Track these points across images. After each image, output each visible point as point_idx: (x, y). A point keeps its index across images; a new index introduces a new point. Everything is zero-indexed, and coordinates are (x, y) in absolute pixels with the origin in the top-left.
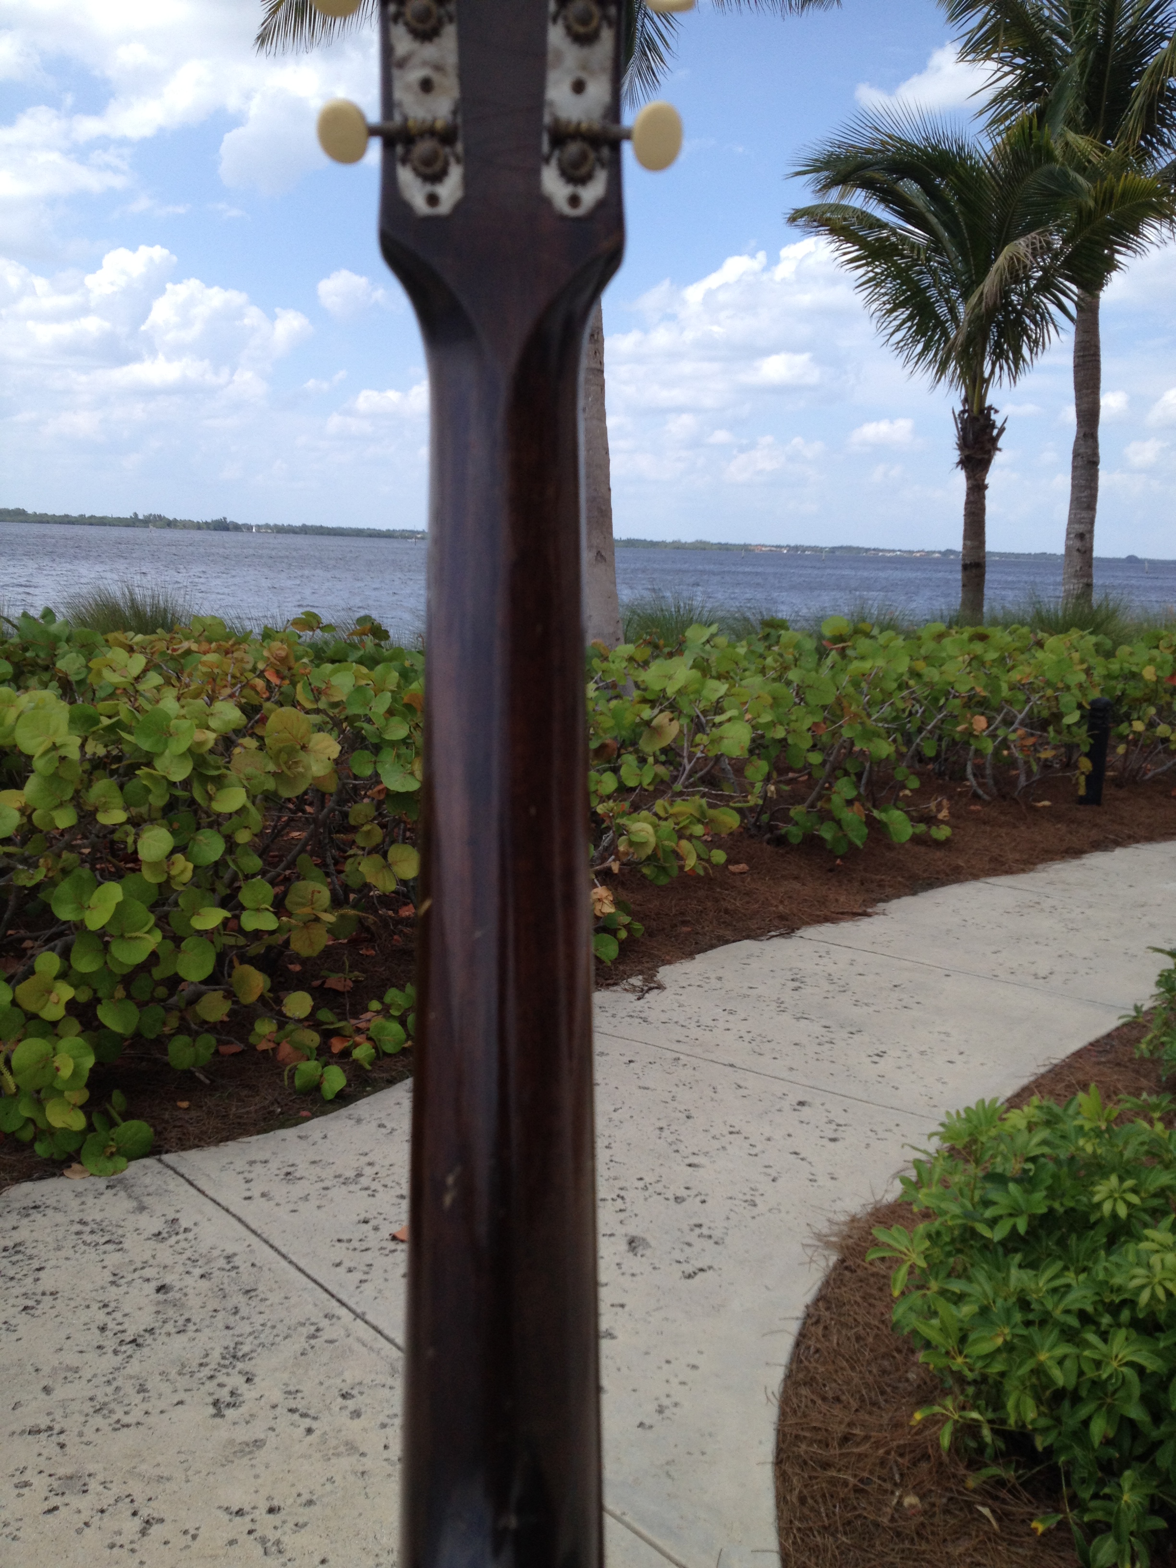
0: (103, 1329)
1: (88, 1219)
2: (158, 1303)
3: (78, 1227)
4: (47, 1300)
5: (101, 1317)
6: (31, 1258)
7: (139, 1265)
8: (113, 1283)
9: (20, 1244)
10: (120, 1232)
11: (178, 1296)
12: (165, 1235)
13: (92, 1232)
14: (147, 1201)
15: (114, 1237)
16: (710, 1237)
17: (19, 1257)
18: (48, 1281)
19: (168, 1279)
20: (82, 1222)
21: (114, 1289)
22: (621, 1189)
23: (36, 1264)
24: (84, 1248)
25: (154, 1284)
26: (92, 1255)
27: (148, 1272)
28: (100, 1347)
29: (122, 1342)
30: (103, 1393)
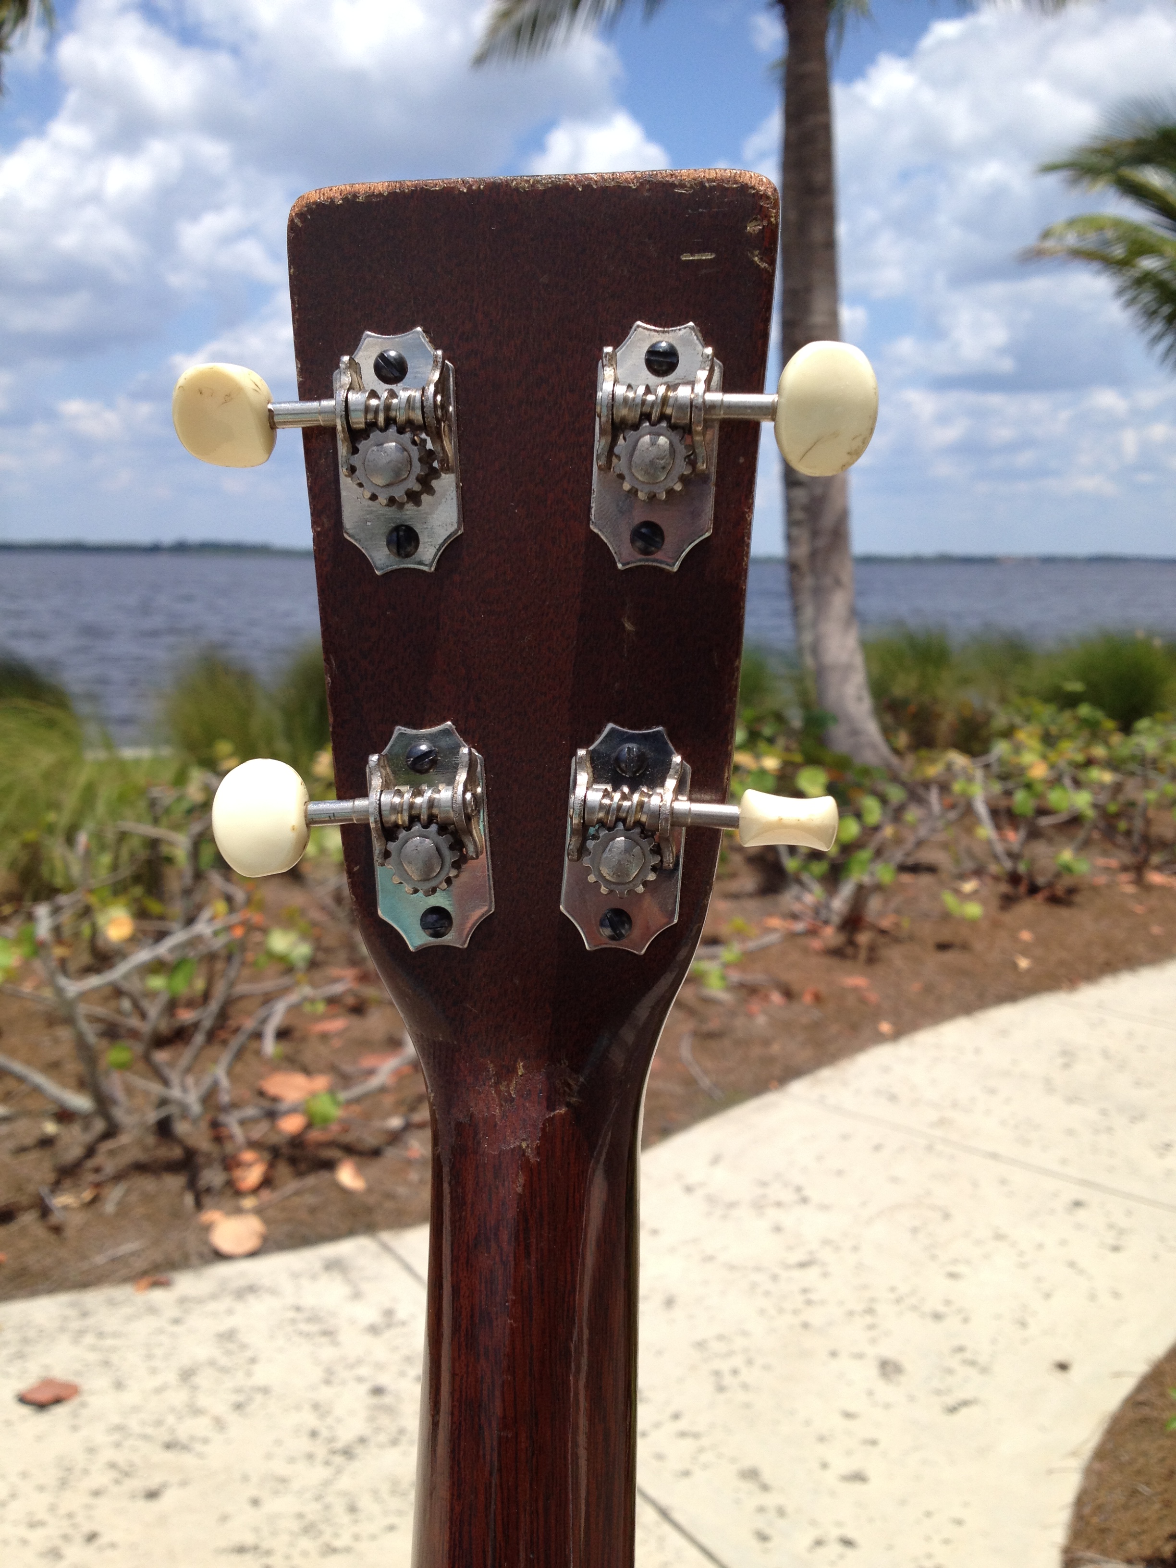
0: (314, 1434)
1: (304, 1305)
2: (373, 1408)
3: (293, 1311)
4: (259, 1399)
5: (313, 1421)
6: (244, 1347)
7: (353, 1362)
8: (324, 1381)
9: (234, 1331)
10: (335, 1321)
11: (393, 1401)
12: (380, 1325)
13: (308, 1321)
14: (364, 1286)
15: (328, 1325)
16: (972, 1363)
18: (262, 1375)
19: (381, 1380)
20: (295, 1307)
21: (326, 1387)
22: (873, 1300)
23: (249, 1354)
24: (298, 1338)
25: (369, 1385)
26: (305, 1347)
27: (362, 1371)
28: (310, 1457)
29: (334, 1452)
30: (312, 1510)
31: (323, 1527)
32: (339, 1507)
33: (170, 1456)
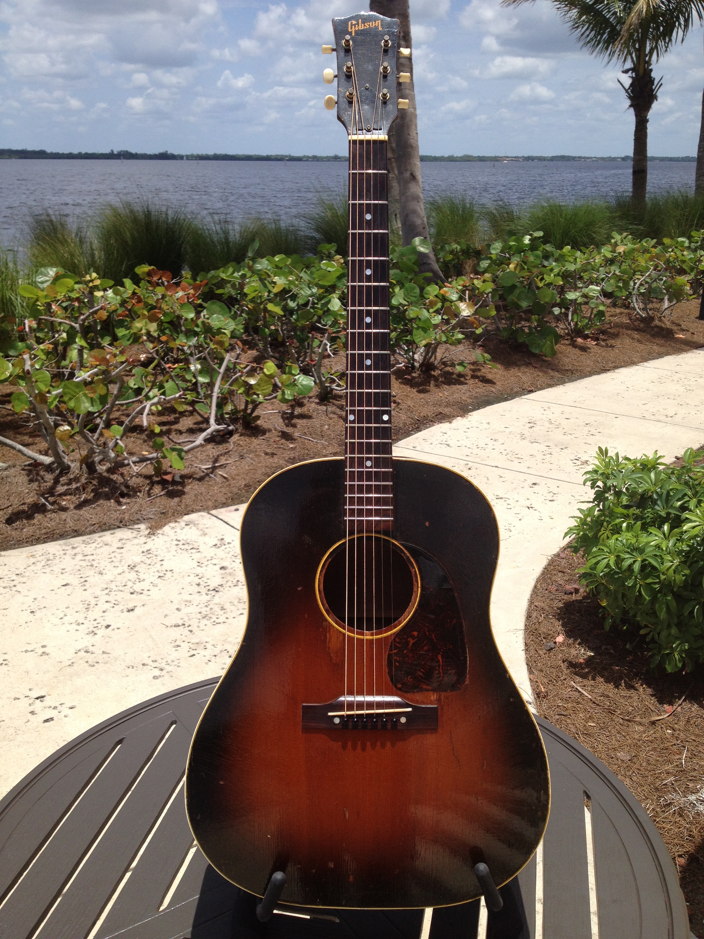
0: (198, 585)
1: (180, 539)
2: (222, 574)
3: (177, 543)
4: (169, 574)
5: (197, 580)
6: (156, 556)
7: (210, 558)
8: (198, 566)
9: (149, 550)
10: (197, 544)
11: (231, 571)
12: (219, 545)
13: (183, 544)
14: (207, 531)
15: (194, 547)
17: (151, 555)
18: (167, 565)
19: (224, 564)
20: (176, 540)
21: (199, 568)
23: (159, 558)
24: (181, 551)
25: (218, 567)
26: (185, 554)
27: (214, 561)
28: (199, 592)
29: (209, 590)
30: (204, 611)
31: (210, 615)
32: (217, 609)
33: (132, 596)
